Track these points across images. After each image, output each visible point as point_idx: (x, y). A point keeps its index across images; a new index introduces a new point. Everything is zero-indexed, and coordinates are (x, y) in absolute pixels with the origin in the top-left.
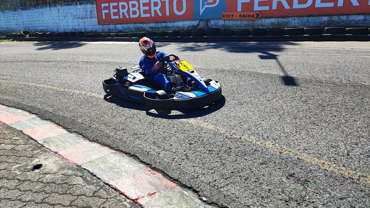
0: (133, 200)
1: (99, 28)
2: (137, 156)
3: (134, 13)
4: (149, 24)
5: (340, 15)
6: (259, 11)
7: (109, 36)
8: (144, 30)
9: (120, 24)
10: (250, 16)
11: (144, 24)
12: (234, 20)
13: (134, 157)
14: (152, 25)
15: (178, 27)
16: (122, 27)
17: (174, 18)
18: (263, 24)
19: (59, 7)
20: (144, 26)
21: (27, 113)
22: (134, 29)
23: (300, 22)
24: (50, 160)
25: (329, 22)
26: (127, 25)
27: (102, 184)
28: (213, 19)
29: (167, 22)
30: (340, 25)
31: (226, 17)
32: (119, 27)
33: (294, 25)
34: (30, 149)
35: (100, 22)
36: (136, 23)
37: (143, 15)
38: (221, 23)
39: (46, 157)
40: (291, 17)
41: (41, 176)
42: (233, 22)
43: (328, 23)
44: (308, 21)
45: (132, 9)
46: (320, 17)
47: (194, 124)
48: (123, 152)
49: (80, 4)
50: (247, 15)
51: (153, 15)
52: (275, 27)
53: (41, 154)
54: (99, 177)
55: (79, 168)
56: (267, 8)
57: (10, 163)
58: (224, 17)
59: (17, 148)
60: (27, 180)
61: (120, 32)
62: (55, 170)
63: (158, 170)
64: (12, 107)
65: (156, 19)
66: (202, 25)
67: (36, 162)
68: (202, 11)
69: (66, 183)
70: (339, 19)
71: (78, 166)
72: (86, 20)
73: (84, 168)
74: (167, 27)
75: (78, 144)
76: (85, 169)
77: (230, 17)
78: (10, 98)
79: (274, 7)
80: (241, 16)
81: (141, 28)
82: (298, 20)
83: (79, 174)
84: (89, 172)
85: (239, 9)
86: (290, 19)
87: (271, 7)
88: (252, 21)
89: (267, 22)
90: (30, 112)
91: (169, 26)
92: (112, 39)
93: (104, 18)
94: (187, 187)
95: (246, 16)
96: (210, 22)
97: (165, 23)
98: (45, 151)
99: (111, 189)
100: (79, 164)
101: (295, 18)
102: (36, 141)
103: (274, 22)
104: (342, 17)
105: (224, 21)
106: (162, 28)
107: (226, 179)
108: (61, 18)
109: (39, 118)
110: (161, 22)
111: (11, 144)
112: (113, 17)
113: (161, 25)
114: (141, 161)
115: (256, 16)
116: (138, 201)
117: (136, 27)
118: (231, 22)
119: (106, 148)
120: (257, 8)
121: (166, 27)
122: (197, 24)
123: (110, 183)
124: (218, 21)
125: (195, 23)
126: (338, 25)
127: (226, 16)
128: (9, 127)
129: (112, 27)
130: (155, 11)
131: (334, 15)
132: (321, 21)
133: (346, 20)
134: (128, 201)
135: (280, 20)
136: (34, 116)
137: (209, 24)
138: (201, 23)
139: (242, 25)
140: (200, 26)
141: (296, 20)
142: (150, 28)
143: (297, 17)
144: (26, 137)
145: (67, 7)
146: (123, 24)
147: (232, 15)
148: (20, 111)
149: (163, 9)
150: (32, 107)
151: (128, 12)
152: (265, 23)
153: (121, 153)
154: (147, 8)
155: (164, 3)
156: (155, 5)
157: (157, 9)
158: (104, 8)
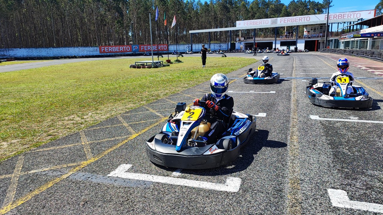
1: (100, 54)
9: (108, 53)
14: (120, 53)
15: (128, 54)
17: (126, 51)
19: (80, 48)
20: (117, 53)
35: (101, 52)
36: (115, 53)
37: (117, 51)
38: (138, 52)
45: (113, 49)
49: (91, 47)
68: (134, 50)
72: (94, 52)
77: (140, 51)
108: (80, 51)
110: (123, 52)
112: (106, 51)
125: (133, 52)
130: (121, 50)
145: (84, 48)
146: (110, 53)
149: (124, 49)
151: (112, 50)
154: (119, 49)
155: (124, 48)
156: (121, 48)
157: (122, 49)
158: (102, 49)
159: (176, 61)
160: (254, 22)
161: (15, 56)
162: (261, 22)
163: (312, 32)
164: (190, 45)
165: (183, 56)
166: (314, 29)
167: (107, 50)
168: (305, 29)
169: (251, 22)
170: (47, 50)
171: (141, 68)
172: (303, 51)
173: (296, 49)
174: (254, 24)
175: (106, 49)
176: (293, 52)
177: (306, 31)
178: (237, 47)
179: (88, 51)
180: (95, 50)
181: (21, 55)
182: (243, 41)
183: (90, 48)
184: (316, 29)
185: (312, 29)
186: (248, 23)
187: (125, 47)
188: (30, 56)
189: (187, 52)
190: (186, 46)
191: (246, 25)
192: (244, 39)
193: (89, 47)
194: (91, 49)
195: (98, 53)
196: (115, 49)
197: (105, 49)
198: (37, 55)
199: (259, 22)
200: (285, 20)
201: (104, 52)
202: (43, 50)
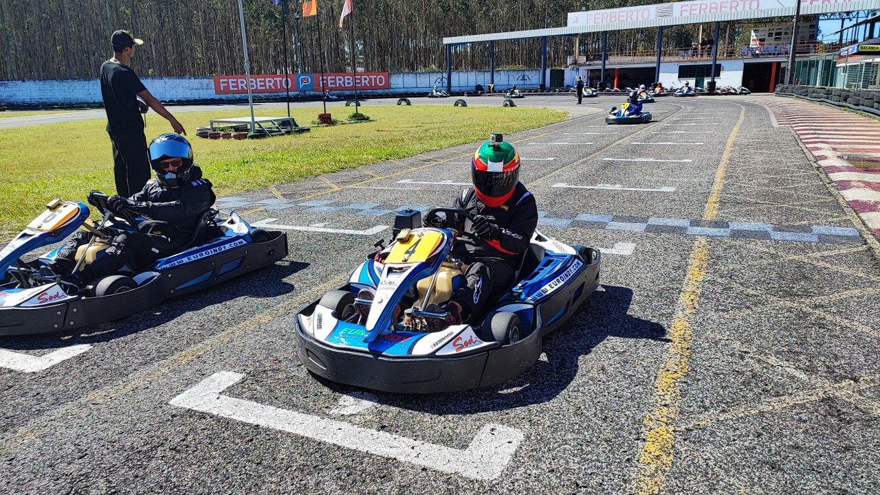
1: (217, 97)
3: (252, 86)
8: (260, 97)
14: (266, 94)
17: (283, 89)
20: (260, 95)
28: (308, 91)
35: (218, 91)
37: (259, 88)
45: (249, 84)
49: (195, 78)
51: (268, 88)
68: (301, 86)
72: (201, 91)
74: (278, 95)
77: (316, 90)
79: (338, 85)
85: (321, 86)
93: (222, 89)
105: (314, 92)
108: (168, 89)
110: (274, 92)
112: (231, 89)
118: (317, 92)
124: (311, 92)
125: (298, 93)
130: (270, 86)
137: (306, 93)
138: (302, 92)
140: (300, 95)
145: (178, 81)
146: (243, 94)
147: (319, 89)
149: (275, 85)
151: (247, 86)
154: (263, 83)
155: (276, 81)
156: (270, 82)
157: (271, 84)
158: (223, 82)
159: (353, 116)
160: (613, 15)
161: (12, 100)
162: (630, 14)
163: (771, 42)
164: (444, 74)
165: (409, 104)
166: (777, 34)
167: (233, 87)
168: (753, 34)
169: (605, 16)
170: (88, 85)
171: (219, 137)
172: (733, 91)
173: (712, 85)
174: (613, 19)
175: (231, 85)
176: (703, 94)
177: (755, 38)
178: (567, 81)
179: (187, 88)
180: (205, 86)
181: (25, 97)
182: (584, 65)
183: (193, 80)
184: (783, 34)
185: (770, 35)
186: (597, 16)
187: (278, 79)
188: (47, 101)
189: (434, 91)
190: (434, 77)
191: (591, 23)
192: (587, 59)
193: (190, 78)
194: (195, 83)
195: (211, 94)
196: (254, 84)
197: (228, 83)
198: (64, 97)
199: (625, 14)
200: (693, 7)
201: (227, 90)
202: (77, 85)
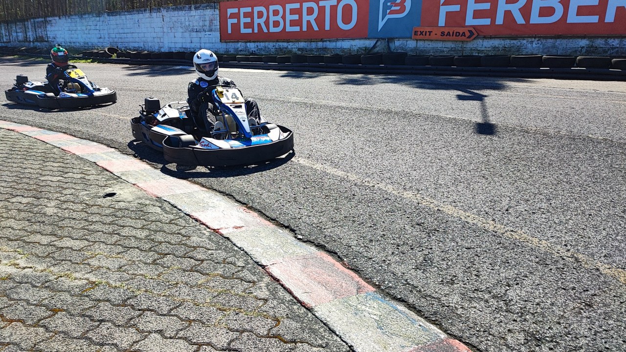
0: (214, 230)
1: (221, 47)
2: (232, 196)
3: (276, 24)
4: (297, 43)
5: (608, 38)
6: (474, 27)
7: (234, 59)
8: (290, 52)
9: (253, 42)
10: (458, 34)
11: (290, 43)
12: (432, 40)
13: (230, 197)
14: (302, 45)
15: (343, 50)
16: (256, 47)
17: (337, 34)
18: (479, 49)
19: (164, 12)
20: (290, 46)
21: (105, 147)
22: (273, 50)
23: (541, 46)
24: (126, 190)
25: (588, 49)
26: (264, 43)
27: (182, 214)
28: (399, 38)
29: (326, 41)
30: (607, 54)
31: (420, 35)
32: (252, 46)
33: (530, 52)
34: (104, 179)
35: (224, 37)
36: (277, 41)
37: (289, 29)
38: (411, 44)
39: (122, 187)
40: (527, 37)
41: (113, 203)
42: (431, 44)
43: (587, 51)
44: (554, 47)
45: (272, 18)
46: (575, 40)
47: (319, 169)
48: (216, 190)
49: (196, 8)
50: (453, 33)
51: (305, 29)
52: (499, 53)
53: (116, 184)
54: (180, 208)
55: (159, 199)
56: (487, 22)
57: (78, 189)
58: (418, 35)
59: (87, 177)
60: (96, 205)
61: (252, 54)
62: (131, 199)
63: (255, 210)
64: (85, 139)
65: (309, 35)
66: (381, 47)
67: (109, 190)
68: (381, 24)
69: (142, 211)
70: (607, 43)
71: (158, 197)
72: (203, 33)
73: (165, 199)
74: (325, 48)
75: (163, 180)
76: (165, 201)
77: (426, 35)
78: (84, 130)
79: (500, 20)
80: (444, 34)
81: (285, 49)
82: (538, 43)
83: (158, 204)
84: (170, 204)
85: (442, 22)
86: (525, 42)
87: (493, 20)
88: (461, 43)
89: (485, 45)
90: (108, 146)
91: (328, 47)
92: (239, 64)
93: (230, 31)
94: (284, 226)
95: (451, 34)
96: (393, 43)
97: (323, 42)
98: (121, 182)
99: (191, 219)
100: (159, 196)
101: (533, 39)
102: (111, 173)
103: (497, 46)
104: (612, 40)
105: (416, 41)
106: (318, 49)
107: (335, 222)
108: (165, 30)
109: (119, 153)
110: (317, 41)
111: (82, 173)
113: (316, 45)
114: (236, 200)
115: (467, 34)
116: (220, 231)
117: (277, 47)
118: (427, 43)
119: (197, 186)
120: (470, 21)
121: (323, 48)
122: (372, 45)
123: (191, 214)
124: (407, 41)
126: (604, 54)
127: (419, 33)
128: (79, 158)
129: (240, 45)
130: (309, 22)
131: (598, 37)
132: (577, 46)
133: (618, 46)
134: (208, 230)
135: (508, 43)
136: (113, 150)
137: (392, 46)
138: (379, 43)
139: (445, 49)
140: (376, 50)
141: (534, 43)
142: (299, 49)
143: (537, 39)
144: (99, 169)
146: (257, 42)
147: (430, 32)
148: (95, 143)
149: (320, 20)
150: (112, 140)
151: (267, 22)
152: (483, 47)
153: (214, 192)
154: (296, 17)
155: (322, 9)
156: (310, 13)
157: (312, 19)
158: (231, 16)
167: (246, 25)
175: (243, 21)
187: (328, 4)
196: (280, 18)
197: (238, 16)
